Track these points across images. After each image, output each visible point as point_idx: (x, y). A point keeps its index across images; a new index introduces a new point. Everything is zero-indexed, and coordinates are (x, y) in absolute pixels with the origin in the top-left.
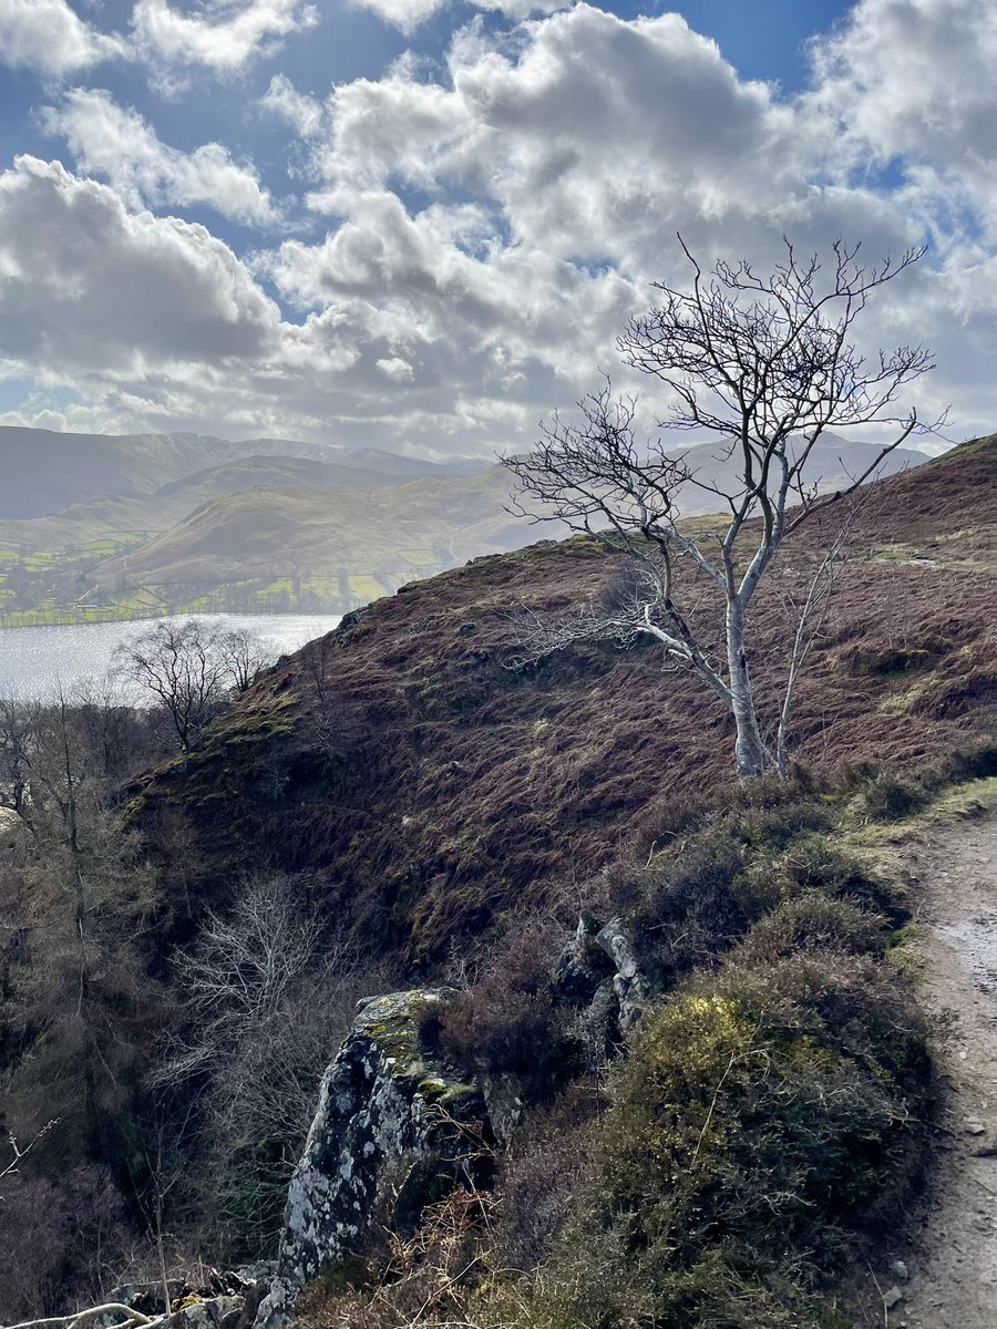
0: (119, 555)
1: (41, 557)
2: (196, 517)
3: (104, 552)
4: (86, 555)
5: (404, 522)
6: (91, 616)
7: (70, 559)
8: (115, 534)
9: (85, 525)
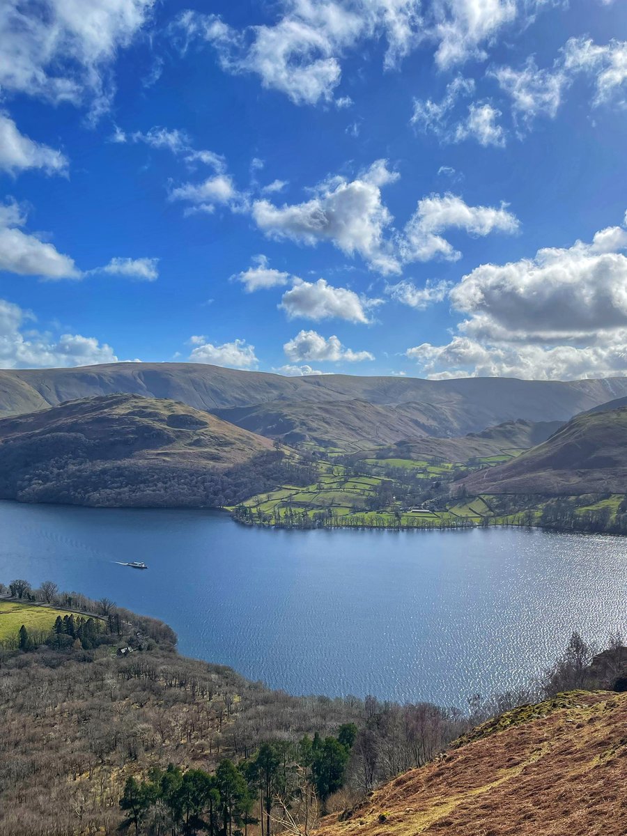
7: (463, 469)
8: (514, 451)
9: (492, 443)
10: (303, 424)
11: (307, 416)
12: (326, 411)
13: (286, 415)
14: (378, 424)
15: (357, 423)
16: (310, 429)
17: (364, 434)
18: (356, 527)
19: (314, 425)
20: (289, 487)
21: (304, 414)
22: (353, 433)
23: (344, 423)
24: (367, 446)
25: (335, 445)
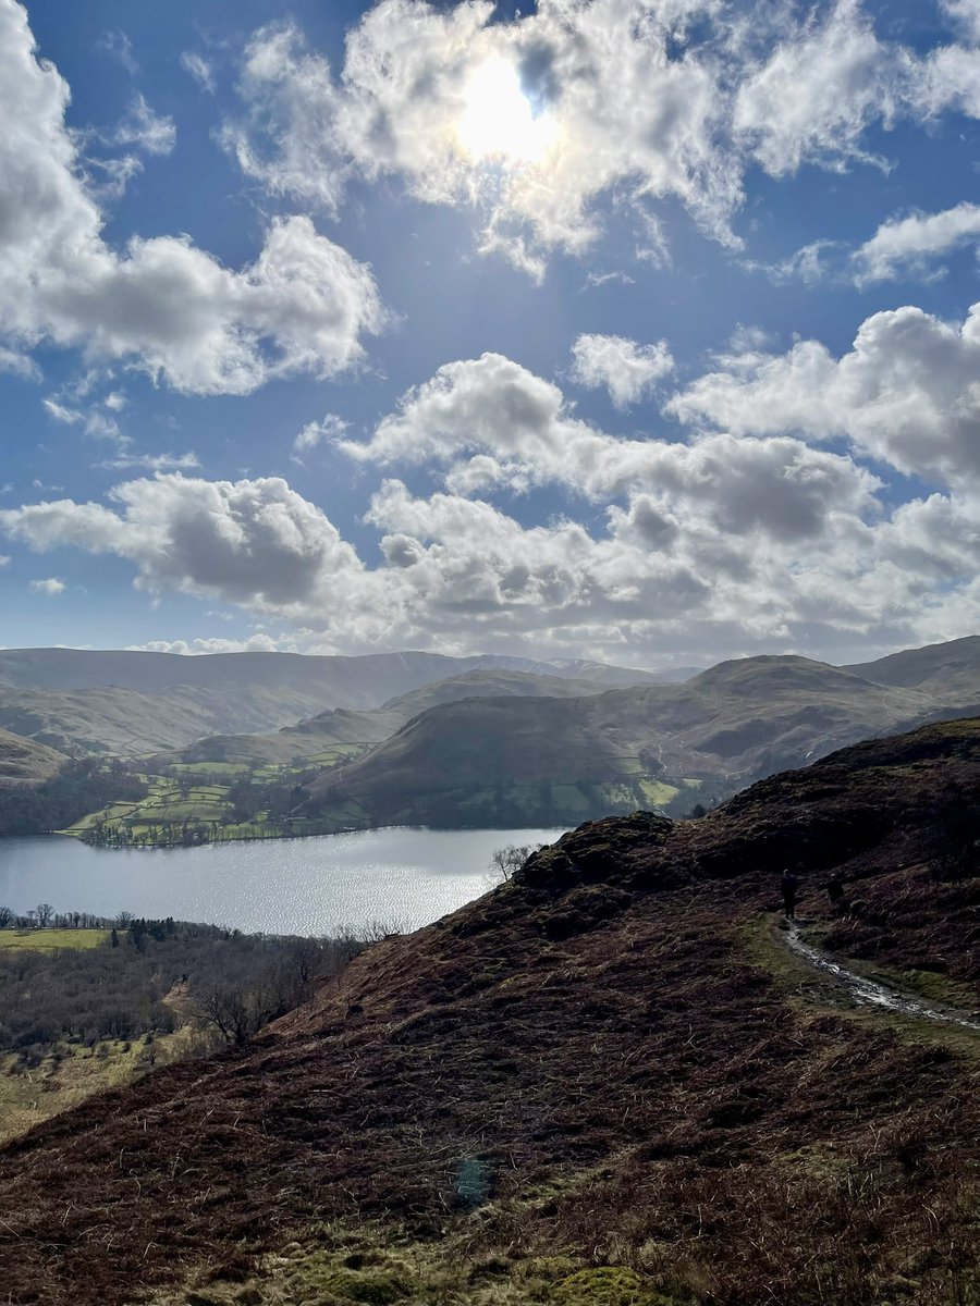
0: (336, 766)
1: (269, 770)
2: (410, 729)
3: (325, 764)
4: (309, 767)
5: (611, 729)
6: (296, 829)
7: (294, 771)
8: (339, 746)
9: (311, 738)
10: (54, 721)
11: (56, 710)
12: (78, 702)
13: (28, 710)
14: (148, 718)
15: (121, 716)
16: (66, 728)
17: (136, 731)
18: (247, 839)
19: (70, 722)
20: (122, 803)
21: (51, 708)
22: (122, 730)
23: (107, 718)
24: (145, 747)
25: (107, 749)
